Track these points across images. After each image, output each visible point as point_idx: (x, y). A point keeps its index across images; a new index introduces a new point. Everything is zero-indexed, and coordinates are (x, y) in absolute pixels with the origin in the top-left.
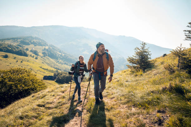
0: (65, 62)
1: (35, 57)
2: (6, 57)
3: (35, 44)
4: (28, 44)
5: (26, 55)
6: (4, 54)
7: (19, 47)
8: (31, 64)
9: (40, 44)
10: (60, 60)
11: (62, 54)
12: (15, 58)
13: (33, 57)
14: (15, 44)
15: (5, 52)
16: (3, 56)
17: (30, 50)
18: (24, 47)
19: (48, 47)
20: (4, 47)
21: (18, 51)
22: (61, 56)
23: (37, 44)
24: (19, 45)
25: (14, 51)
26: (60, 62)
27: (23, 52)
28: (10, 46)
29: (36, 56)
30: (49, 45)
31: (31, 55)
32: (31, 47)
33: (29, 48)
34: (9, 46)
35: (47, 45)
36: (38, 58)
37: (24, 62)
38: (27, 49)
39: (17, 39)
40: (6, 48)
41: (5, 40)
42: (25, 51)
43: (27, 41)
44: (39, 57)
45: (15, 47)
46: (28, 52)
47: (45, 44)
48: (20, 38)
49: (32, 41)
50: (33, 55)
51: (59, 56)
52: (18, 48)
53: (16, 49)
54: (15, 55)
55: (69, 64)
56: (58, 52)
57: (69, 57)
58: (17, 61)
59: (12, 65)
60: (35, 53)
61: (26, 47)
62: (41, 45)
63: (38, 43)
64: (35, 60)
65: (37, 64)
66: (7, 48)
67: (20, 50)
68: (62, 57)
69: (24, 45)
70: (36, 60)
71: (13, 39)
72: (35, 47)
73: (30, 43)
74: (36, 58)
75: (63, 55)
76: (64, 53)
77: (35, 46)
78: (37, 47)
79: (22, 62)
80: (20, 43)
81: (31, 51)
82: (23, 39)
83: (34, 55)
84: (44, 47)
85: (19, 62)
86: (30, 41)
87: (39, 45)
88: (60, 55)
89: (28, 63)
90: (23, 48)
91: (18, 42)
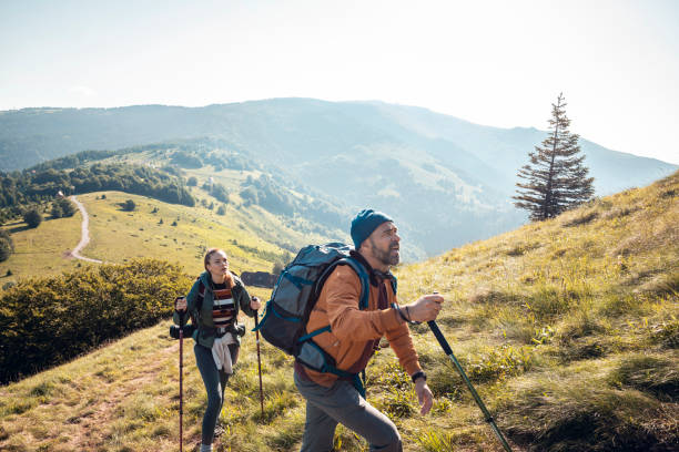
0: (316, 224)
1: (216, 209)
2: (129, 207)
3: (218, 164)
4: (196, 165)
5: (188, 202)
6: (123, 197)
7: (168, 174)
8: (203, 232)
9: (233, 165)
10: (298, 217)
11: (305, 197)
12: (155, 211)
13: (211, 207)
14: (155, 165)
15: (125, 190)
16: (121, 205)
17: (201, 183)
18: (184, 173)
19: (261, 173)
20: (124, 177)
21: (165, 189)
22: (304, 202)
23: (224, 165)
24: (167, 169)
25: (154, 187)
26: (298, 224)
27: (179, 192)
28: (141, 172)
29: (220, 204)
30: (262, 166)
31: (204, 203)
32: (205, 174)
33: (198, 178)
34: (137, 173)
35: (258, 168)
36: (228, 213)
37: (182, 226)
38: (193, 183)
39: (164, 147)
40: (130, 178)
41: (126, 151)
42: (186, 188)
43: (193, 155)
44: (228, 206)
45: (156, 174)
46: (196, 193)
47: (251, 162)
48: (172, 146)
49: (209, 155)
50: (211, 200)
51: (298, 203)
52: (164, 178)
53: (159, 180)
54: (155, 203)
55: (328, 232)
56: (292, 192)
57: (331, 208)
58: (161, 222)
59: (146, 235)
60: (219, 193)
61: (189, 173)
62: (239, 168)
63: (226, 162)
64: (218, 217)
65: (222, 230)
66: (133, 181)
67: (172, 186)
68: (304, 208)
69: (183, 170)
70: (222, 219)
71: (152, 148)
72: (218, 174)
73: (202, 161)
74: (221, 212)
75: (311, 200)
76: (313, 195)
77: (219, 170)
78: (226, 172)
79: (175, 224)
80: (171, 163)
81: (205, 188)
82: (182, 148)
83: (214, 200)
84: (247, 173)
85: (167, 225)
86: (203, 155)
87: (230, 168)
88: (299, 200)
89: (195, 229)
90: (180, 179)
91: (165, 158)
